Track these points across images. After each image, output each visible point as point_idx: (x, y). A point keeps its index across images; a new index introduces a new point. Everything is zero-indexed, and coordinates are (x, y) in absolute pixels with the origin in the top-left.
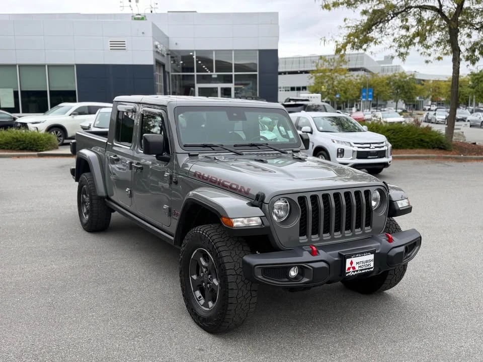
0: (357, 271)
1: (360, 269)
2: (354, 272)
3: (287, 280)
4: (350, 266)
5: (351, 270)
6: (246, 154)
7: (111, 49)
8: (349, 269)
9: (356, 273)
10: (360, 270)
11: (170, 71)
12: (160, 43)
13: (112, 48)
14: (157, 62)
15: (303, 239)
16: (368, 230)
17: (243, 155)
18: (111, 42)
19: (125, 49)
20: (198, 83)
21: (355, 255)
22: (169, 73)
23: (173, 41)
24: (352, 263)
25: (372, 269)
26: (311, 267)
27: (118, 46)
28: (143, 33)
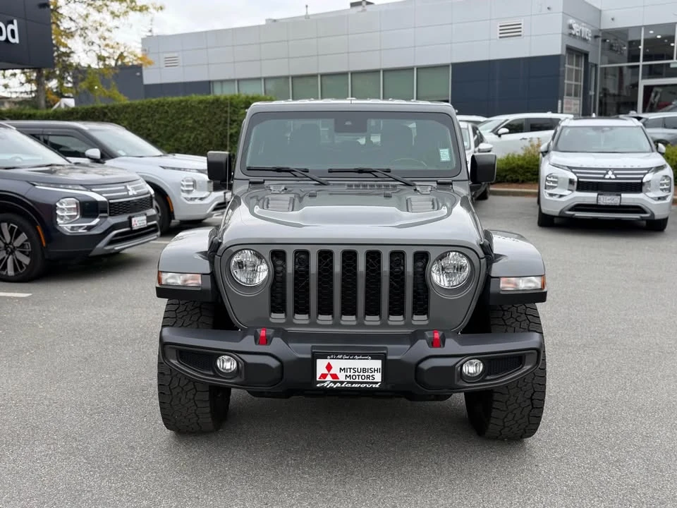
0: (342, 383)
1: (348, 379)
2: (335, 383)
3: (212, 373)
4: (326, 371)
5: (329, 378)
6: (334, 184)
7: (500, 37)
8: (324, 376)
9: (338, 385)
10: (348, 382)
11: (599, 62)
12: (579, 21)
13: (501, 35)
14: (570, 50)
15: (278, 318)
16: (420, 320)
17: (328, 184)
18: (501, 26)
19: (520, 35)
20: (643, 78)
21: (335, 356)
22: (596, 65)
23: (607, 15)
24: (329, 367)
25: (377, 386)
26: (242, 359)
27: (510, 31)
28: (549, 8)
